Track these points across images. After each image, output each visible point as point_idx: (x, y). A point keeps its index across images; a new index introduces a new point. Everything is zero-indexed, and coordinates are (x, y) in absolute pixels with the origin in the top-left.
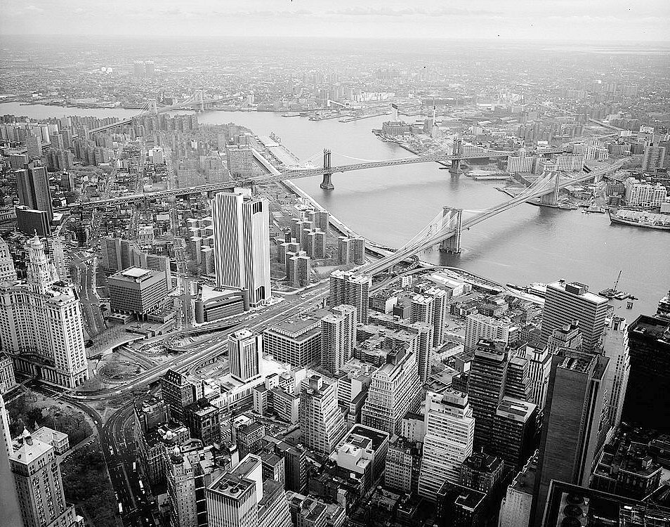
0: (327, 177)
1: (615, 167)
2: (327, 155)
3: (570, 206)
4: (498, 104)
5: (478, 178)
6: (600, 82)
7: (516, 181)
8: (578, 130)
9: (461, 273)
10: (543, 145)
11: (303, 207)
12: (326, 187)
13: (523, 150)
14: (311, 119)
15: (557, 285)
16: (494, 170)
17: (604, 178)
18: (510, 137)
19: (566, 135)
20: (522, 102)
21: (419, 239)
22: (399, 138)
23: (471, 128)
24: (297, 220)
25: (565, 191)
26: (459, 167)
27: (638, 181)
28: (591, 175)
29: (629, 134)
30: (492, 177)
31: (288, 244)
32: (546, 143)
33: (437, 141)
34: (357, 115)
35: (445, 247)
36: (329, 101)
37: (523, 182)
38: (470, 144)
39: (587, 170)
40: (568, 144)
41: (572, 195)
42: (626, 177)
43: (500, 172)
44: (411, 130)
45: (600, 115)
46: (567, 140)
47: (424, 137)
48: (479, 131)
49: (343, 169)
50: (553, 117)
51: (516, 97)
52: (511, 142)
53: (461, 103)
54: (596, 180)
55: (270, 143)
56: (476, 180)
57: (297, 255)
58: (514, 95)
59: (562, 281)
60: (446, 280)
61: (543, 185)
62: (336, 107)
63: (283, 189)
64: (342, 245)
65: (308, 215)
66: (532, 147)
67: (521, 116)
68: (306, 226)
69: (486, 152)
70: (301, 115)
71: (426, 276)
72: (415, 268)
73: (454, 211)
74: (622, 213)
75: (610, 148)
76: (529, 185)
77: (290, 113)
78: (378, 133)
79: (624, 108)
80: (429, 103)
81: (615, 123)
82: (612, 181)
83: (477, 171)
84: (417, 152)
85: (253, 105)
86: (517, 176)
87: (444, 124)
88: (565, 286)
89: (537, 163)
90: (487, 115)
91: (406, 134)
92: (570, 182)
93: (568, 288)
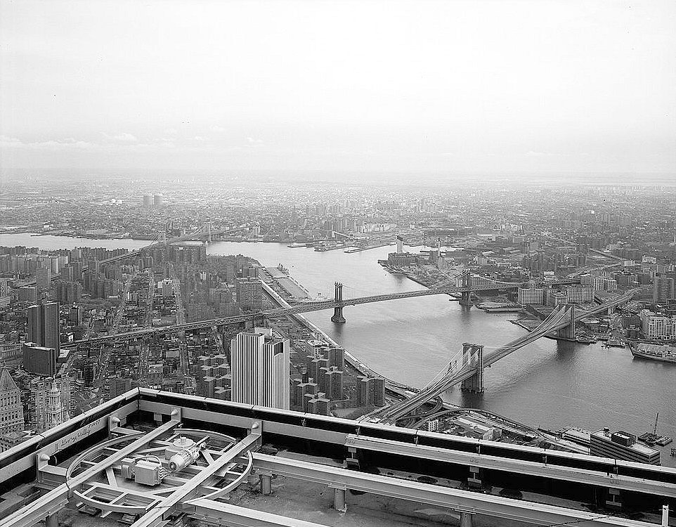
0: (338, 311)
1: (625, 298)
2: (339, 287)
3: (588, 339)
4: (499, 234)
5: (490, 310)
6: (593, 212)
7: (528, 313)
8: (582, 261)
9: (488, 416)
10: (550, 275)
11: (317, 342)
12: (338, 320)
13: (532, 282)
14: (317, 250)
15: (601, 435)
16: (505, 302)
17: (617, 310)
18: (515, 268)
19: (571, 266)
20: (520, 232)
21: (438, 376)
22: (405, 269)
23: (476, 259)
24: (313, 357)
25: (580, 324)
26: (470, 299)
27: (653, 314)
28: (603, 306)
29: (632, 263)
30: (504, 310)
31: (306, 384)
32: (552, 273)
33: (444, 272)
34: (362, 246)
35: (467, 386)
36: (333, 232)
37: (536, 314)
38: (478, 276)
39: (599, 302)
40: (574, 275)
41: (588, 327)
42: (639, 309)
43: (511, 304)
44: (416, 261)
45: (600, 245)
46: (572, 271)
47: (431, 268)
48: (484, 262)
49: (354, 302)
50: (554, 247)
51: (514, 228)
52: (517, 272)
53: (462, 233)
54: (609, 312)
55: (279, 275)
56: (488, 312)
57: (316, 397)
58: (512, 226)
59: (606, 430)
60: (474, 424)
61: (559, 319)
62: (340, 238)
63: (294, 323)
64: (361, 384)
65: (322, 352)
66: (539, 278)
67: (522, 246)
68: (322, 364)
69: (494, 283)
70: (308, 246)
71: (452, 420)
72: (439, 411)
73: (475, 348)
74: (644, 348)
75: (616, 278)
76: (543, 317)
77: (295, 244)
78: (383, 263)
79: (622, 238)
80: (431, 233)
81: (616, 252)
82: (626, 313)
83: (488, 304)
84: (425, 283)
85: (259, 236)
86: (529, 308)
87: (449, 254)
88: (610, 436)
89: (548, 295)
90: (489, 245)
91: (412, 265)
92: (583, 313)
93: (613, 437)
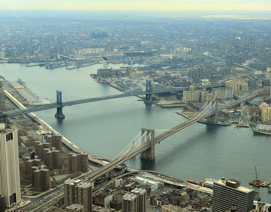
0: (59, 110)
1: (254, 94)
2: (59, 94)
3: (226, 123)
4: (175, 55)
5: (164, 106)
6: (239, 38)
7: (189, 107)
8: (228, 71)
9: (156, 174)
10: (206, 82)
11: (43, 132)
12: (60, 117)
13: (192, 86)
14: (47, 68)
15: (220, 182)
16: (175, 100)
17: (247, 103)
18: (184, 77)
19: (220, 75)
20: (189, 53)
21: (126, 152)
22: (108, 80)
23: (157, 72)
24: (39, 142)
25: (222, 113)
26: (151, 99)
27: (268, 105)
28: (238, 101)
29: (260, 73)
30: (175, 105)
31: (33, 160)
32: (208, 80)
33: (135, 82)
34: (80, 64)
35: (144, 156)
36: (59, 55)
37: (194, 108)
38: (157, 83)
39: (235, 98)
40: (222, 81)
41: (227, 115)
42: (260, 102)
43: (179, 101)
44: (117, 74)
45: (241, 61)
46: (221, 78)
47: (126, 78)
48: (163, 74)
49: (70, 104)
50: (211, 63)
51: (186, 49)
52: (184, 80)
53: (150, 54)
54: (242, 105)
55: (18, 86)
56: (163, 107)
57: (40, 168)
58: (184, 48)
59: (223, 179)
60: (146, 180)
61: (207, 109)
62: (64, 59)
63: (29, 119)
64: (71, 159)
65: (46, 138)
66: (199, 84)
67: (190, 62)
68: (45, 146)
69: (168, 88)
70: (41, 65)
71: (132, 179)
72: (123, 173)
73: (148, 131)
74: (261, 127)
75: (249, 83)
76: (198, 109)
77: (32, 64)
78: (94, 76)
79: (256, 55)
80: (128, 55)
81: (251, 65)
82: (252, 105)
83: (163, 102)
84: (122, 89)
85: (5, 59)
86: (190, 104)
87: (140, 69)
88: (225, 182)
89: (203, 95)
90: (168, 62)
91: (113, 77)
92: (225, 107)
93: (227, 184)
